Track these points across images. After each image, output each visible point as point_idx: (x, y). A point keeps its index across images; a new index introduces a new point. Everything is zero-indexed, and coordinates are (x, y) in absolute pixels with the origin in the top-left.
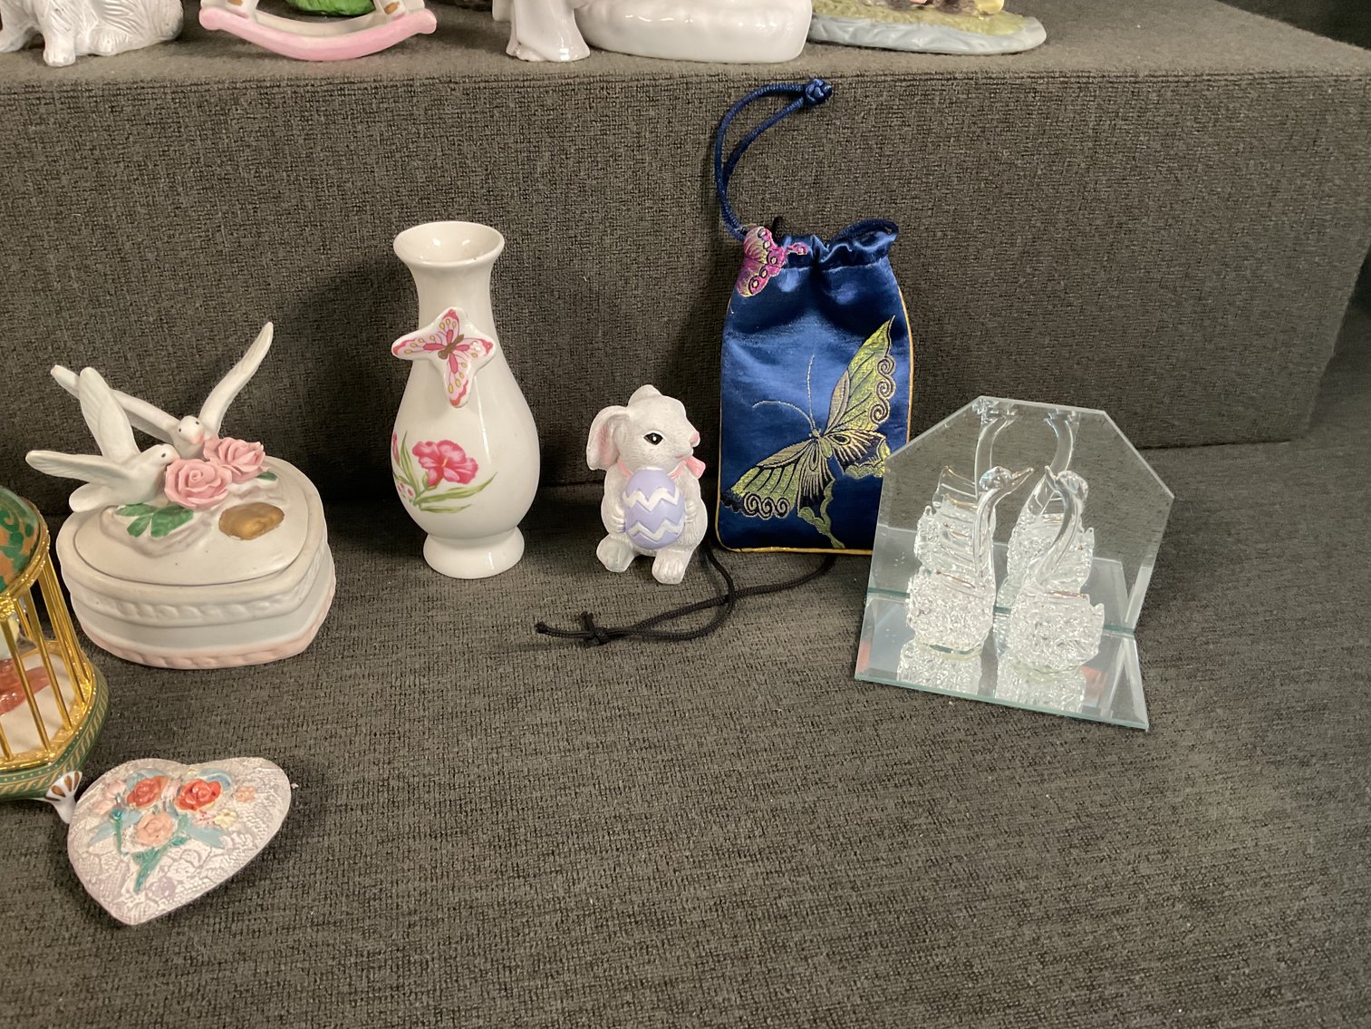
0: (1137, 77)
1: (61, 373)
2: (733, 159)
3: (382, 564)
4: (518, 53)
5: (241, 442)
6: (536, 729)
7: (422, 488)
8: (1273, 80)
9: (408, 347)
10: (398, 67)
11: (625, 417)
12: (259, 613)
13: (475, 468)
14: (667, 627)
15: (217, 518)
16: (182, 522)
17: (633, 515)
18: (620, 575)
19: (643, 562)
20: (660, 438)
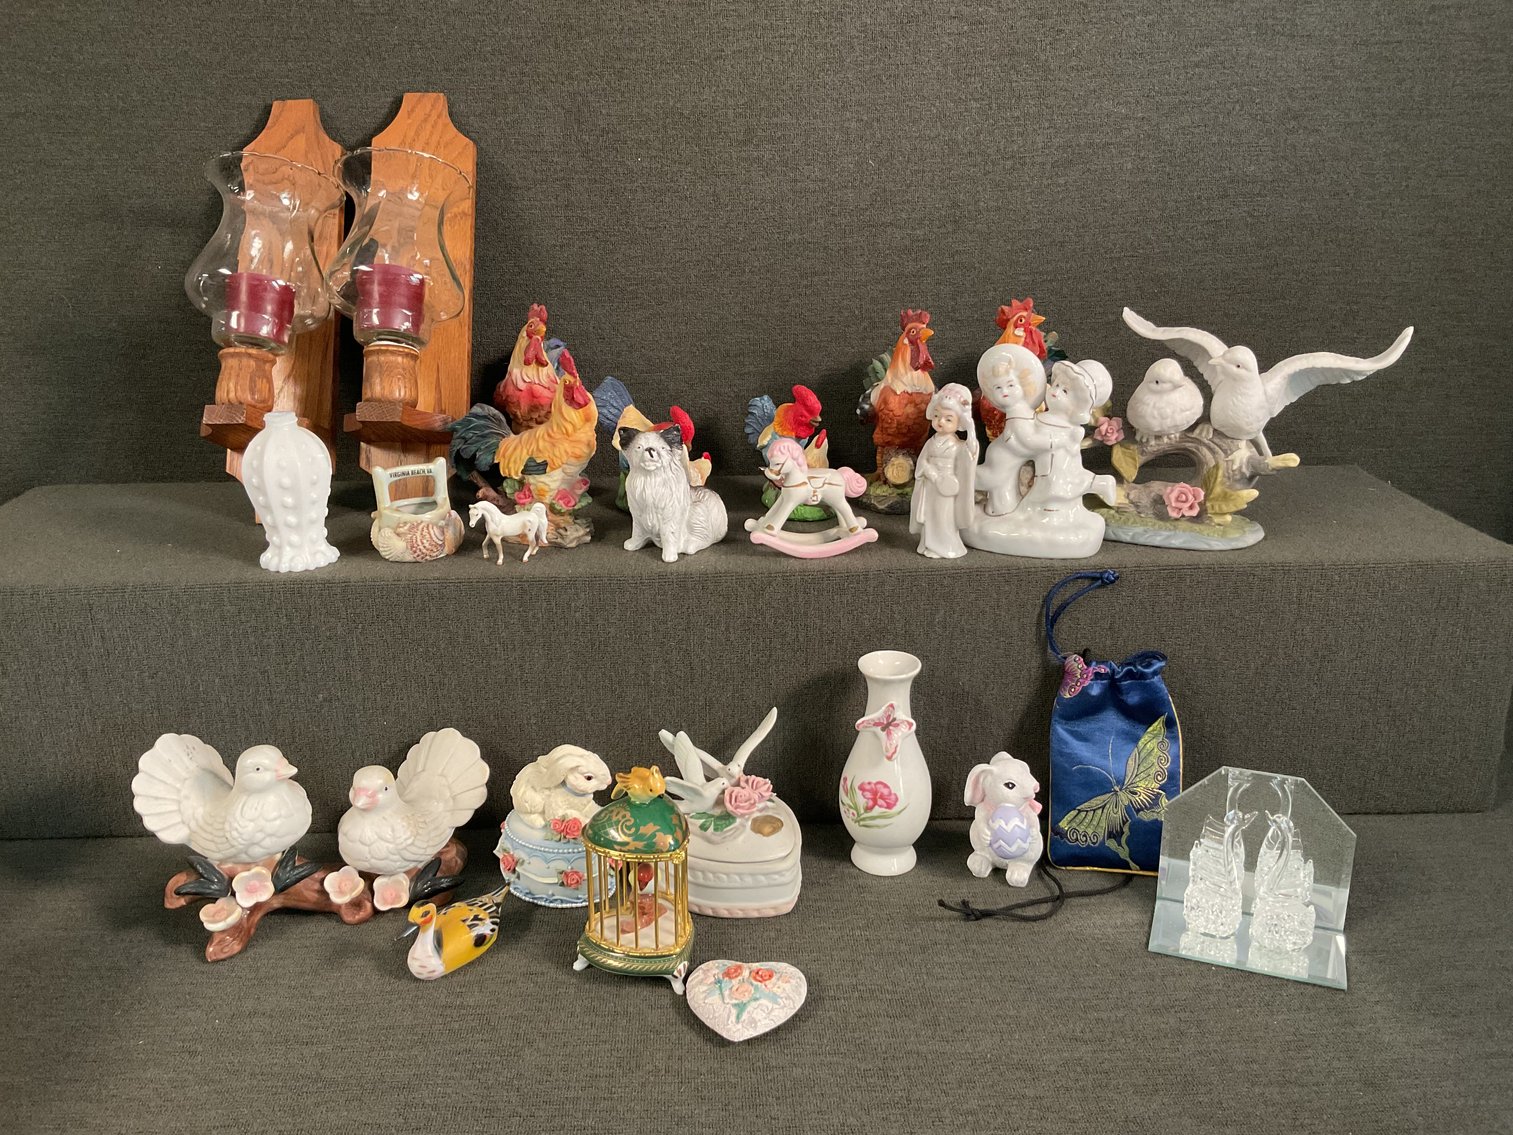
0: (1323, 565)
1: (665, 735)
2: (1057, 614)
3: (826, 864)
4: (925, 553)
5: (760, 779)
6: (941, 966)
7: (862, 811)
8: (1420, 567)
9: (865, 724)
10: (858, 563)
11: (991, 772)
12: (773, 882)
13: (897, 799)
14: (1019, 912)
15: (750, 823)
16: (730, 824)
17: (997, 835)
18: (983, 879)
19: (999, 872)
20: (1014, 785)
